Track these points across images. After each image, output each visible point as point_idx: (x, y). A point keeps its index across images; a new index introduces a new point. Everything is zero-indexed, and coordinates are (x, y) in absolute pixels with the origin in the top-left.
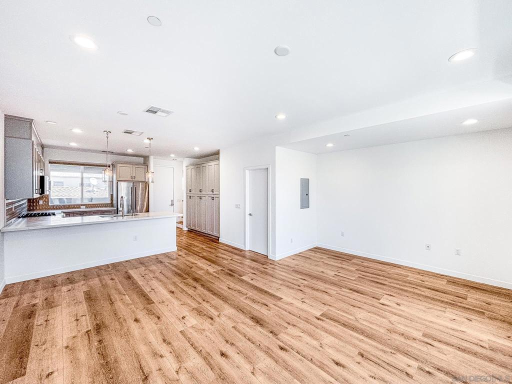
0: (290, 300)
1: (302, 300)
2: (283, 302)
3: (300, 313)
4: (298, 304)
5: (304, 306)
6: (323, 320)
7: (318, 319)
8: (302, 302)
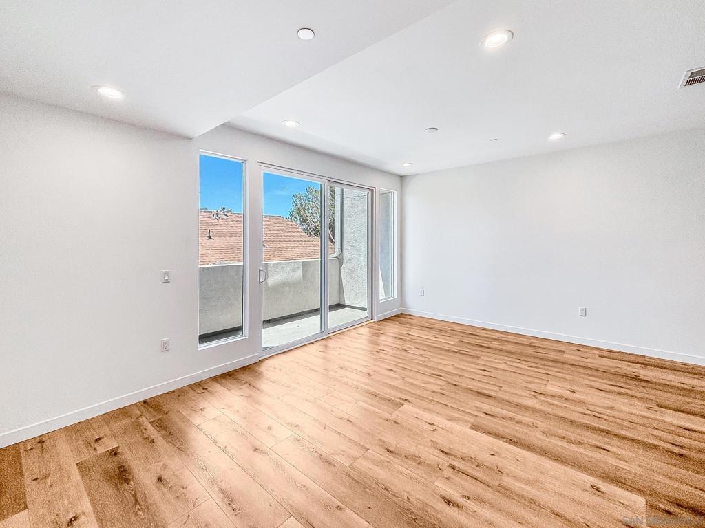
0: (457, 427)
1: (435, 427)
2: (466, 421)
3: (430, 406)
4: (440, 421)
5: (429, 417)
6: (400, 399)
7: (406, 400)
8: (433, 424)
